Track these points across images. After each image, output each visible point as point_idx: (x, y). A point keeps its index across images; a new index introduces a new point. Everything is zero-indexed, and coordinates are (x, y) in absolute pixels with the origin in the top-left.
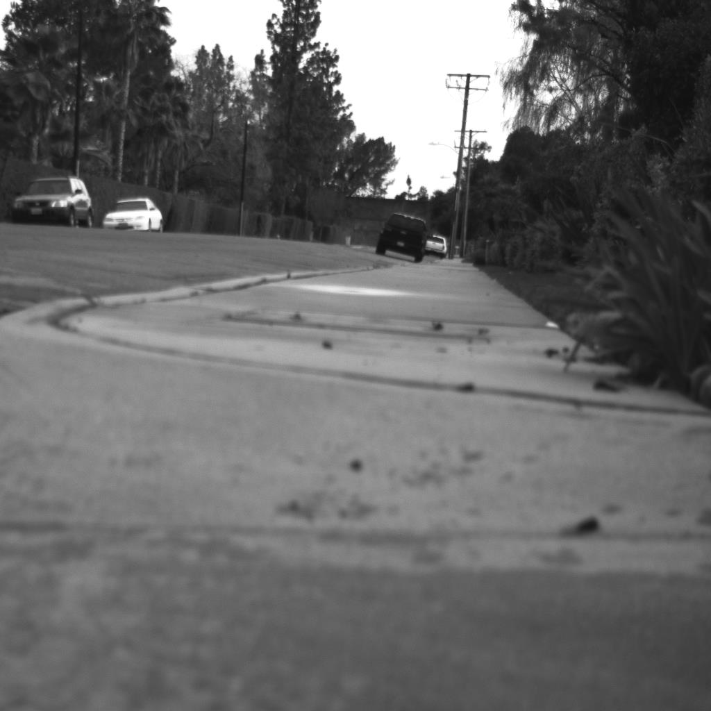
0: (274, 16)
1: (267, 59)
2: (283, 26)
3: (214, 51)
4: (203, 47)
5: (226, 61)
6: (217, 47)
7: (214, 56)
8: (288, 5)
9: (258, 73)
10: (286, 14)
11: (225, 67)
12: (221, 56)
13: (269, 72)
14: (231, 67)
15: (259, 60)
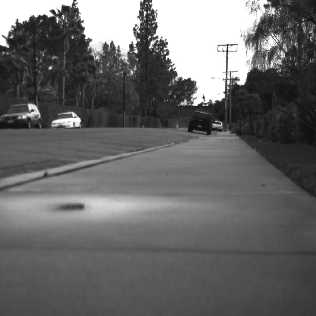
0: (136, 25)
1: (135, 46)
2: (140, 30)
3: (111, 44)
4: (106, 42)
5: (117, 48)
6: (112, 42)
7: (111, 46)
8: (142, 20)
9: (131, 52)
10: (142, 24)
11: (116, 51)
12: (114, 46)
13: (136, 51)
14: (119, 51)
15: (131, 46)
